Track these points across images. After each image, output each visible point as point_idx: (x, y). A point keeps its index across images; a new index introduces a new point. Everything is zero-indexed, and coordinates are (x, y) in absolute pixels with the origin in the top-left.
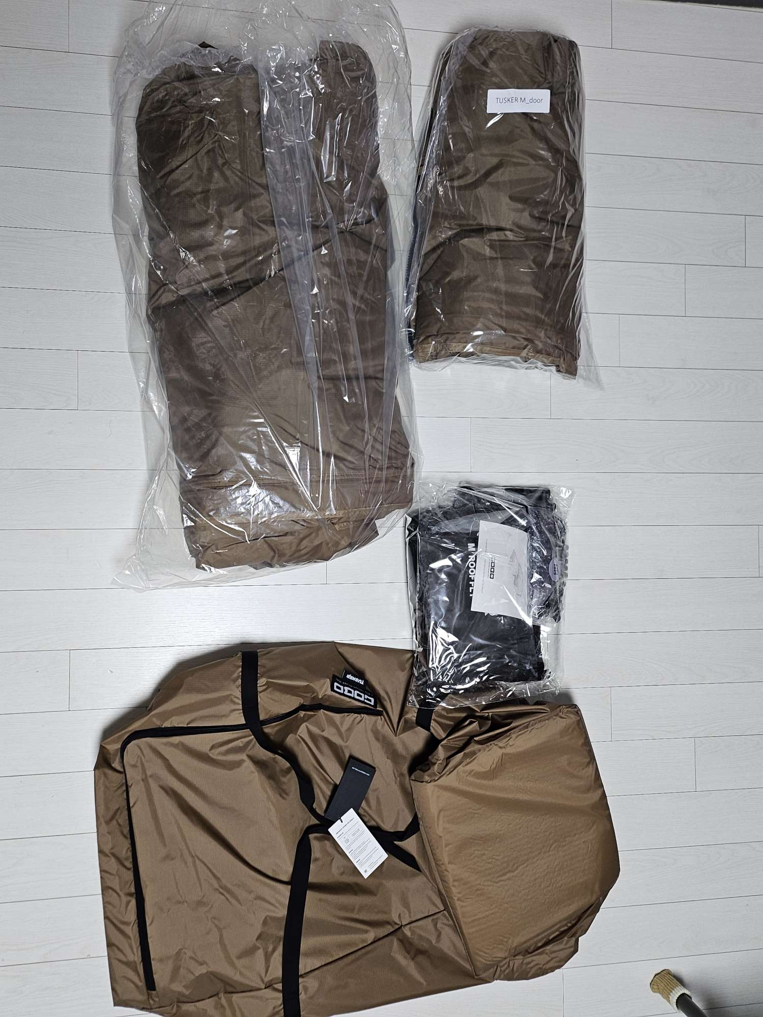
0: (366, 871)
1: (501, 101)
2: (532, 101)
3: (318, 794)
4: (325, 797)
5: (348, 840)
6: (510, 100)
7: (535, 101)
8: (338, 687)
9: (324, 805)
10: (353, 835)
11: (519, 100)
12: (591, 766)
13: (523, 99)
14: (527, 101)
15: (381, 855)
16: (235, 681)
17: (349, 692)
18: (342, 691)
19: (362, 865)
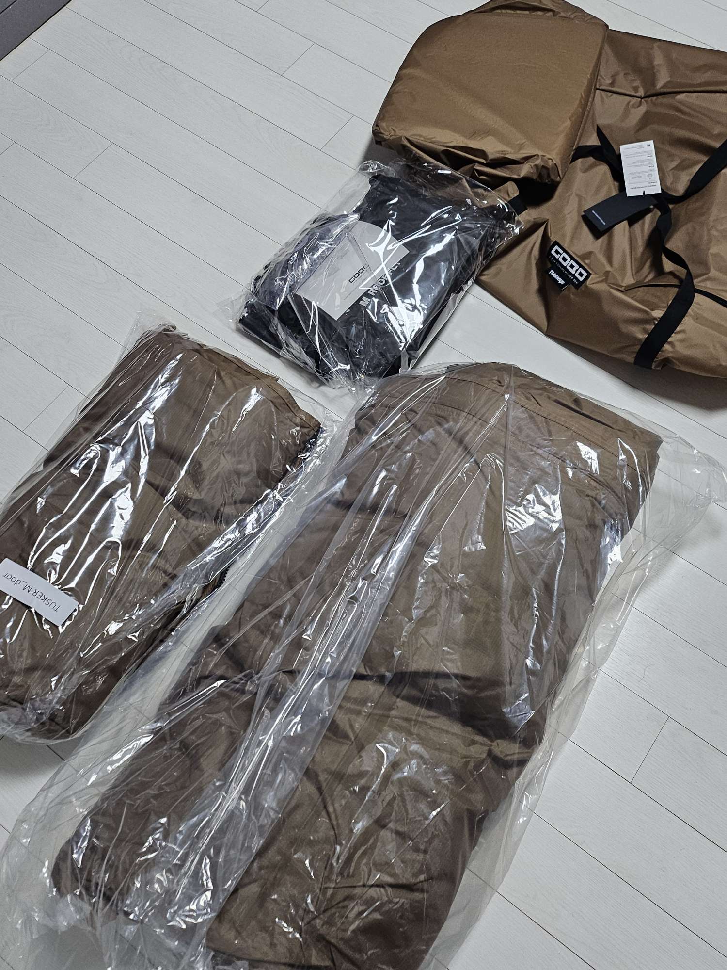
0: (649, 145)
1: (54, 604)
2: (17, 582)
3: (648, 229)
4: (643, 224)
5: (649, 176)
6: (42, 598)
7: (14, 579)
8: (581, 274)
9: (648, 218)
10: (641, 177)
11: (32, 591)
12: (397, 90)
13: (27, 590)
14: (23, 585)
15: (625, 150)
16: (683, 331)
17: (572, 266)
18: (581, 270)
19: (650, 152)
